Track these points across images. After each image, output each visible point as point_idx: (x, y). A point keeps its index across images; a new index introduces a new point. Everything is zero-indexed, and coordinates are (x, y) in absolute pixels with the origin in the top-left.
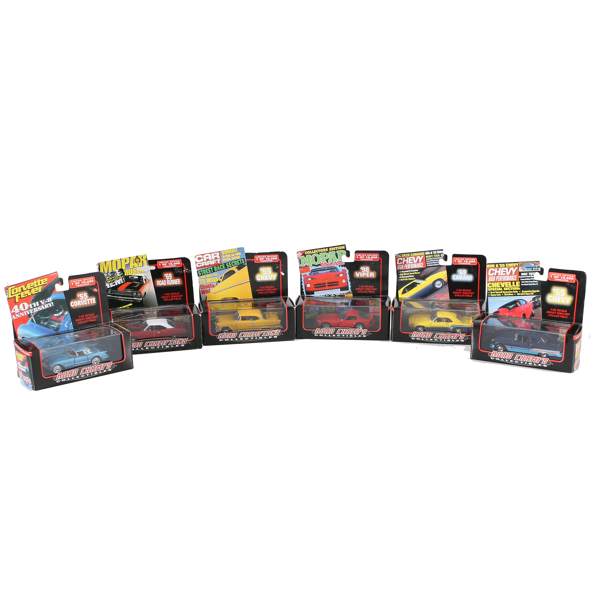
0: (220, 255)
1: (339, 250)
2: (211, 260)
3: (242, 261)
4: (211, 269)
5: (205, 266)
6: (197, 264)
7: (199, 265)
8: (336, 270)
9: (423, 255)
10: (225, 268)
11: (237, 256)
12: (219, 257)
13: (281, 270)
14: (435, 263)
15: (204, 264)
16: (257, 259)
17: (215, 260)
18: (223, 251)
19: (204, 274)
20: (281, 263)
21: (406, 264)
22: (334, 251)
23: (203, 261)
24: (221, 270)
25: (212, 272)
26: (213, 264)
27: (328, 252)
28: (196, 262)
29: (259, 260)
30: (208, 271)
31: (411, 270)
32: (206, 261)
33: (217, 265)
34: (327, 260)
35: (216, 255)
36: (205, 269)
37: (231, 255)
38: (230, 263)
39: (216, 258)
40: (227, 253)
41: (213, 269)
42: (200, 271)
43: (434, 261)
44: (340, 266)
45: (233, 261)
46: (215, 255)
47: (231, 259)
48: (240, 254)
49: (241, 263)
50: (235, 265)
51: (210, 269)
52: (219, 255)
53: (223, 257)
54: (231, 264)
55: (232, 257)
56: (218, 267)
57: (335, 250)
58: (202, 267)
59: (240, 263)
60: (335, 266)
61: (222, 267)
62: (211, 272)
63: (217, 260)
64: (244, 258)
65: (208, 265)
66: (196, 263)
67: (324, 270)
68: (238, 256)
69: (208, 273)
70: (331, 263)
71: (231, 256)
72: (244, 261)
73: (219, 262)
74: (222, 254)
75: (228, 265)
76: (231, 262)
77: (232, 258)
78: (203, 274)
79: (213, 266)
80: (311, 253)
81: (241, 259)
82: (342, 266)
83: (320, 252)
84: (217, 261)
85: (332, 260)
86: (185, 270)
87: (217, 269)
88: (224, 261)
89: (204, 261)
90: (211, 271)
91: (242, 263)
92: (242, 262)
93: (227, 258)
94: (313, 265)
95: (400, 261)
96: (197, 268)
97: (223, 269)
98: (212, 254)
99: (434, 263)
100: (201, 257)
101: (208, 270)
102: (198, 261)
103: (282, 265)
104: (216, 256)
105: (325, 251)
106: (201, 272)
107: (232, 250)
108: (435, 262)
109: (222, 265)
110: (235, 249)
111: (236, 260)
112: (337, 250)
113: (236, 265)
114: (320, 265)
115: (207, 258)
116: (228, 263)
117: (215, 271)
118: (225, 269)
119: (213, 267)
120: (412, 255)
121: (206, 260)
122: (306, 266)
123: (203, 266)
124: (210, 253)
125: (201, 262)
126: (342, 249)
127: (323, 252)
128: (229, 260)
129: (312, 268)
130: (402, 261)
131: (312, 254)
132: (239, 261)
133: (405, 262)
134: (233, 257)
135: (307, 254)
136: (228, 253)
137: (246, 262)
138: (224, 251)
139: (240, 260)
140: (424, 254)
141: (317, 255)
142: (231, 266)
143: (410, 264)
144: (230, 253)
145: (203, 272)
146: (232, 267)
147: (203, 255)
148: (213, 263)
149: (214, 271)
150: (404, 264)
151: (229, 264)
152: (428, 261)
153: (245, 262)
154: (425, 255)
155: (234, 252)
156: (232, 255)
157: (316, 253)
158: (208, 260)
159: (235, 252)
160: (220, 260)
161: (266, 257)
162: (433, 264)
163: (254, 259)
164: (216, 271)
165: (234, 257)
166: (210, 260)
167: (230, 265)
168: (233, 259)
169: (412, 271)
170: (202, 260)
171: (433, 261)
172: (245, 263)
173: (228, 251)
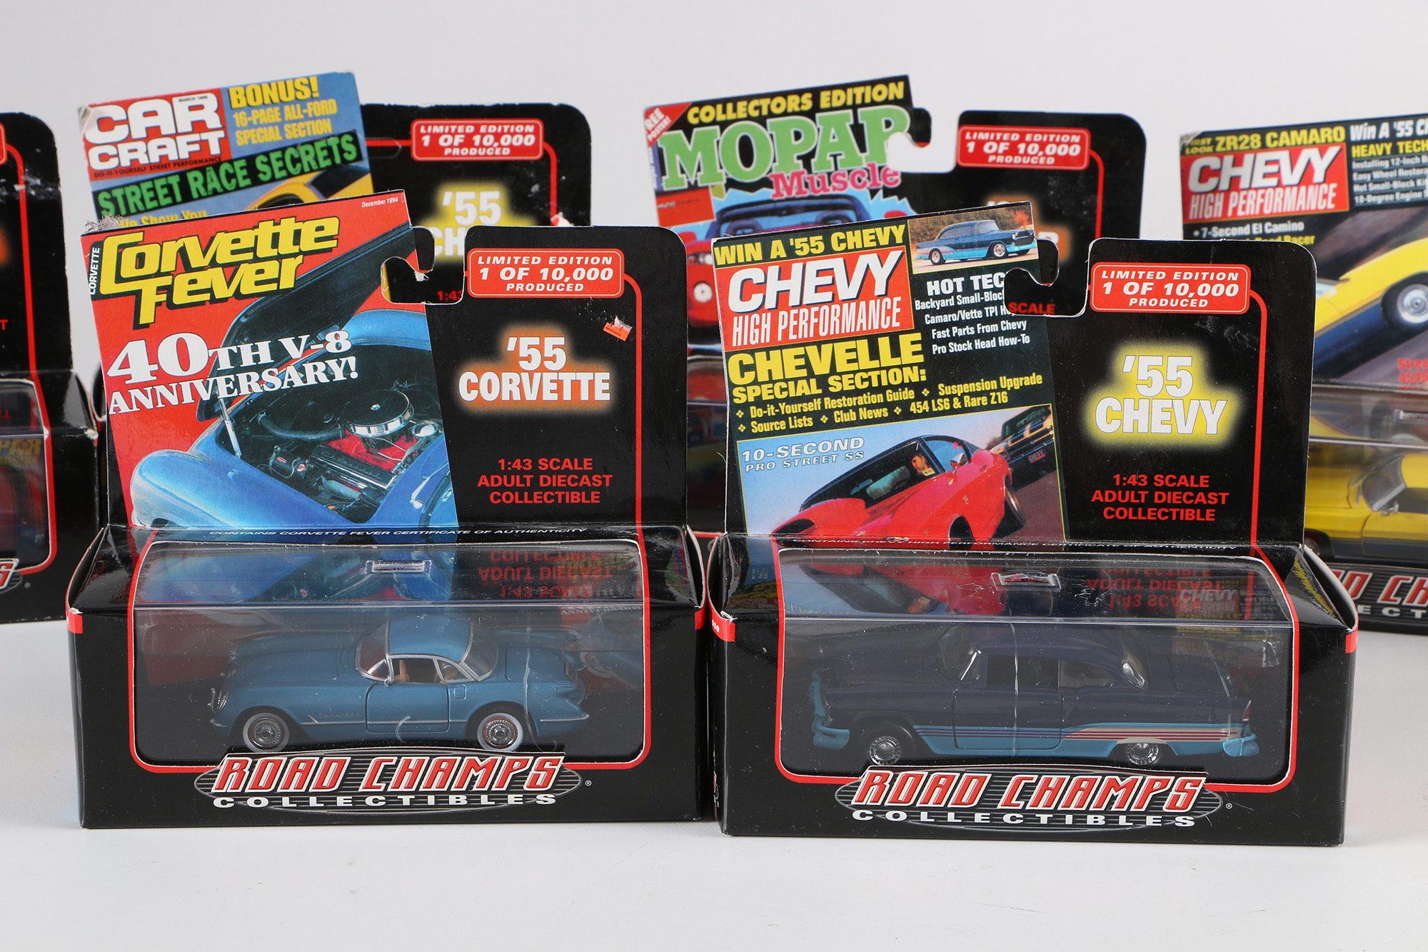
0: (220, 111)
1: (873, 103)
2: (174, 136)
3: (346, 147)
4: (170, 187)
5: (135, 168)
6: (95, 153)
7: (104, 157)
8: (851, 214)
9: (1334, 143)
10: (248, 182)
11: (314, 118)
12: (213, 121)
13: (553, 203)
14: (1404, 185)
15: (133, 156)
16: (426, 140)
17: (196, 137)
18: (241, 91)
19: (133, 210)
20: (559, 166)
21: (1239, 190)
22: (844, 107)
23: (129, 139)
24: (226, 191)
25: (175, 203)
26: (184, 155)
27: (811, 114)
28: (85, 140)
29: (435, 147)
30: (151, 194)
31: (1263, 221)
32: (146, 140)
33: (203, 162)
34: (807, 159)
35: (201, 107)
36: (138, 184)
37: (282, 111)
38: (278, 154)
39: (199, 126)
40: (259, 102)
41: (184, 185)
42: (109, 190)
43: (1398, 178)
44: (873, 193)
45: (295, 146)
46: (192, 108)
47: (282, 132)
48: (330, 106)
49: (338, 160)
50: (307, 169)
51: (163, 181)
52: (215, 106)
53: (240, 119)
54: (283, 159)
55: (291, 122)
56: (211, 173)
57: (850, 102)
58: (119, 171)
59: (331, 155)
60: (850, 190)
61: (230, 176)
62: (169, 200)
63: (204, 136)
64: (353, 134)
65: (155, 159)
66: (89, 146)
67: (790, 211)
68: (321, 117)
69: (155, 204)
70: (829, 174)
71: (282, 116)
72: (351, 148)
73: (215, 150)
74: (235, 105)
75: (265, 168)
76: (283, 150)
77: (286, 127)
78: (123, 211)
79: (182, 168)
80: (721, 117)
81: (340, 136)
82: (888, 193)
83: (771, 115)
84: (204, 144)
85: (835, 157)
86: (27, 183)
87: (205, 185)
88: (244, 140)
89: (134, 136)
90: (171, 193)
91: (342, 158)
92: (342, 151)
93: (262, 126)
94: (731, 184)
95: (1206, 174)
96: (96, 175)
97: (238, 188)
98: (175, 100)
99: (1396, 185)
100: (117, 113)
101: (153, 189)
102: (95, 135)
103: (559, 176)
104: (197, 115)
105: (797, 109)
106: (114, 200)
107: (290, 84)
108: (1405, 180)
109: (231, 162)
110: (306, 82)
111: (312, 143)
112: (864, 105)
113: (312, 171)
114: (765, 183)
115: (152, 122)
116: (267, 154)
117: (195, 195)
118: (247, 187)
119: (183, 176)
120: (1273, 140)
121: (144, 135)
122: (693, 187)
123: (126, 163)
124: (169, 98)
125: (115, 144)
126: (887, 102)
127: (785, 114)
128: (271, 137)
129: (721, 200)
130: (1217, 173)
131: (724, 125)
132: (329, 149)
133: (1235, 182)
134: (297, 121)
135: (701, 124)
136: (267, 101)
137: (365, 154)
138: (245, 87)
139: (333, 142)
140: (1343, 137)
141: (752, 130)
142: (284, 173)
143: (1261, 192)
144: (276, 100)
145: (124, 197)
146: (290, 176)
147: (125, 104)
148: (182, 150)
149: (187, 197)
150: (1227, 193)
151: (269, 163)
152: (1362, 177)
153: (359, 152)
154: (1349, 143)
155: (300, 96)
156: (290, 112)
157: (749, 118)
158: (153, 133)
159: (308, 95)
160: (221, 134)
161: (477, 132)
162: (1392, 192)
163: (408, 137)
164: (201, 197)
165: (301, 125)
166: (163, 132)
167: (277, 165)
168: (294, 133)
169: (1268, 231)
170: (120, 132)
171: (1392, 174)
172: (359, 158)
173: (266, 87)
